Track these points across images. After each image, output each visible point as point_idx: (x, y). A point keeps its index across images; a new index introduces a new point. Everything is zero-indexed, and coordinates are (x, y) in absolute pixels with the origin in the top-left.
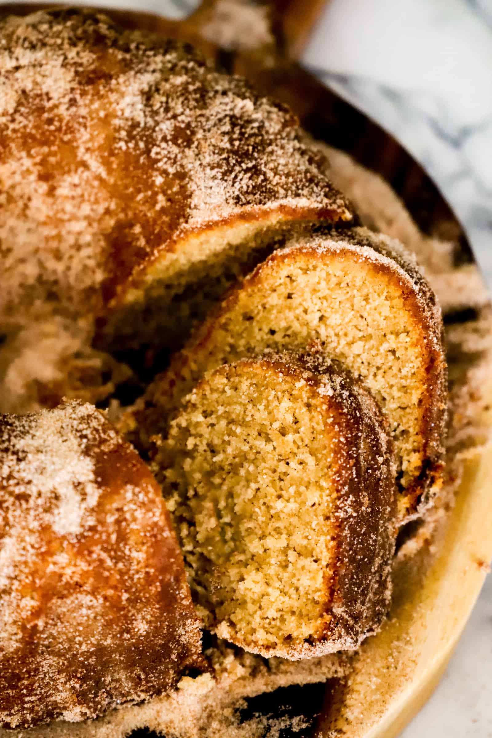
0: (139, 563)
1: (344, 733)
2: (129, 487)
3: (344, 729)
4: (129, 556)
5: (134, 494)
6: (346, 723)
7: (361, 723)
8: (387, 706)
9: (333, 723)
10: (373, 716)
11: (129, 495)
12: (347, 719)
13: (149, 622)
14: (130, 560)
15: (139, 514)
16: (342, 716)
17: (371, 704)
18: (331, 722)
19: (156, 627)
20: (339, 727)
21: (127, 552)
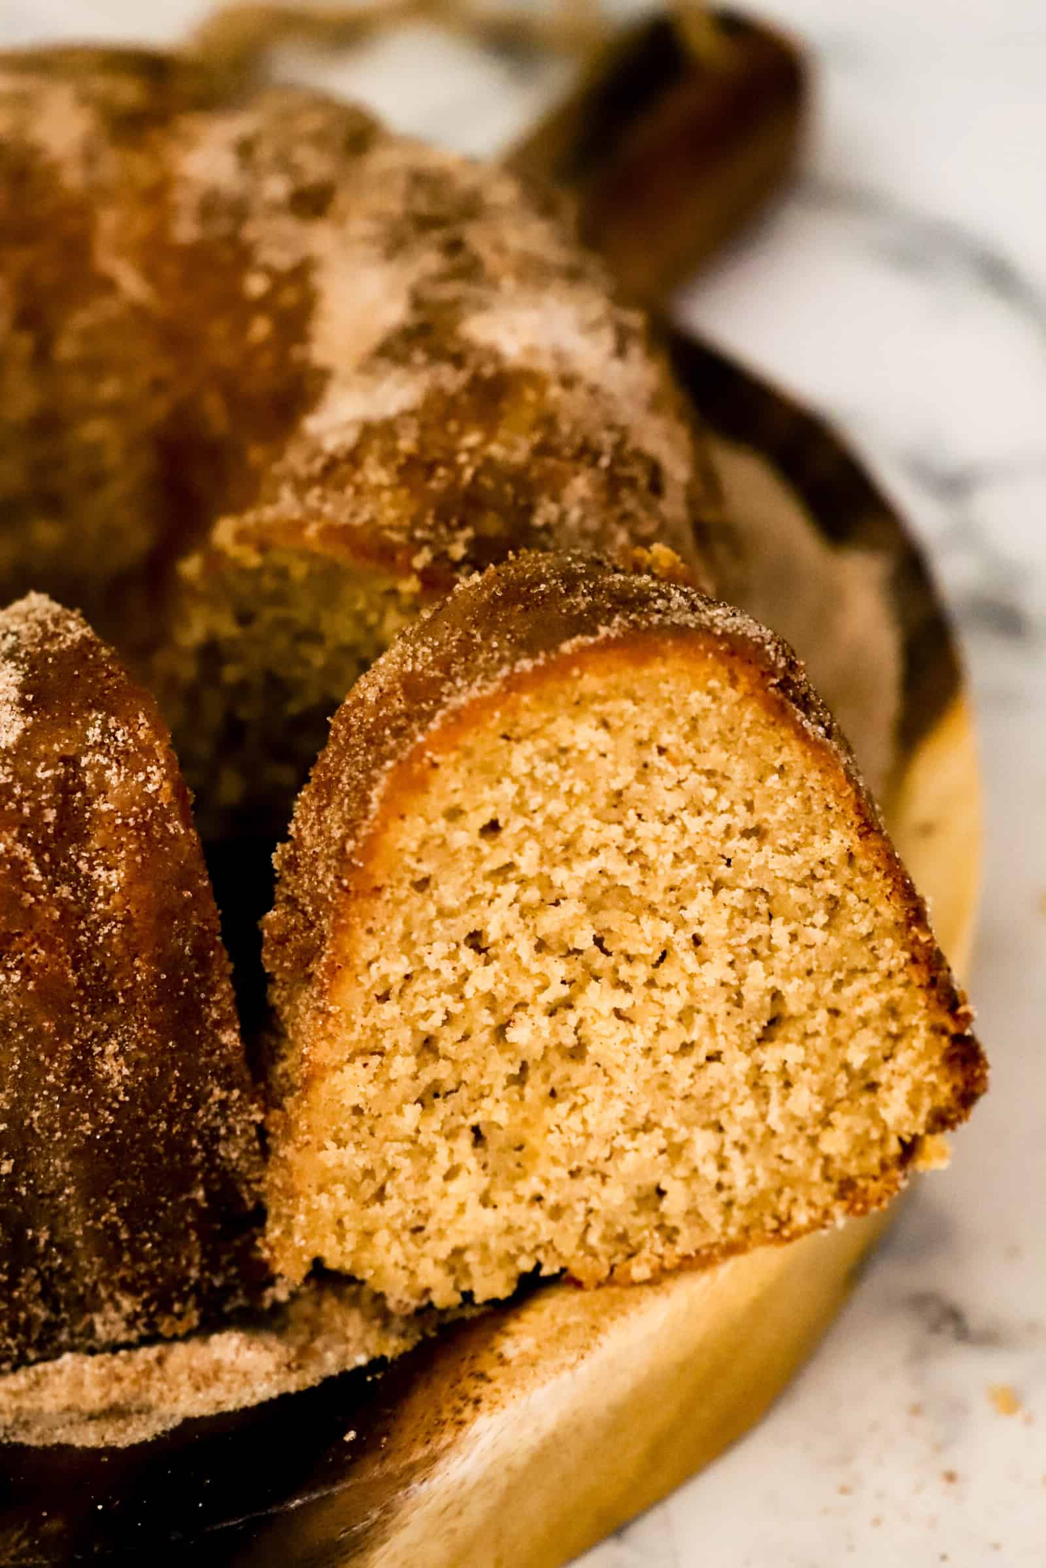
0: (109, 893)
1: (490, 1381)
2: (97, 716)
3: (491, 1373)
4: (88, 877)
5: (105, 731)
6: (498, 1362)
7: (533, 1365)
8: (602, 1338)
9: (466, 1363)
10: (563, 1351)
11: (94, 734)
12: (501, 1356)
13: (137, 1065)
14: (88, 886)
15: (113, 776)
16: (492, 1350)
17: (564, 1330)
18: (463, 1360)
19: (149, 1078)
20: (478, 1368)
21: (83, 866)
